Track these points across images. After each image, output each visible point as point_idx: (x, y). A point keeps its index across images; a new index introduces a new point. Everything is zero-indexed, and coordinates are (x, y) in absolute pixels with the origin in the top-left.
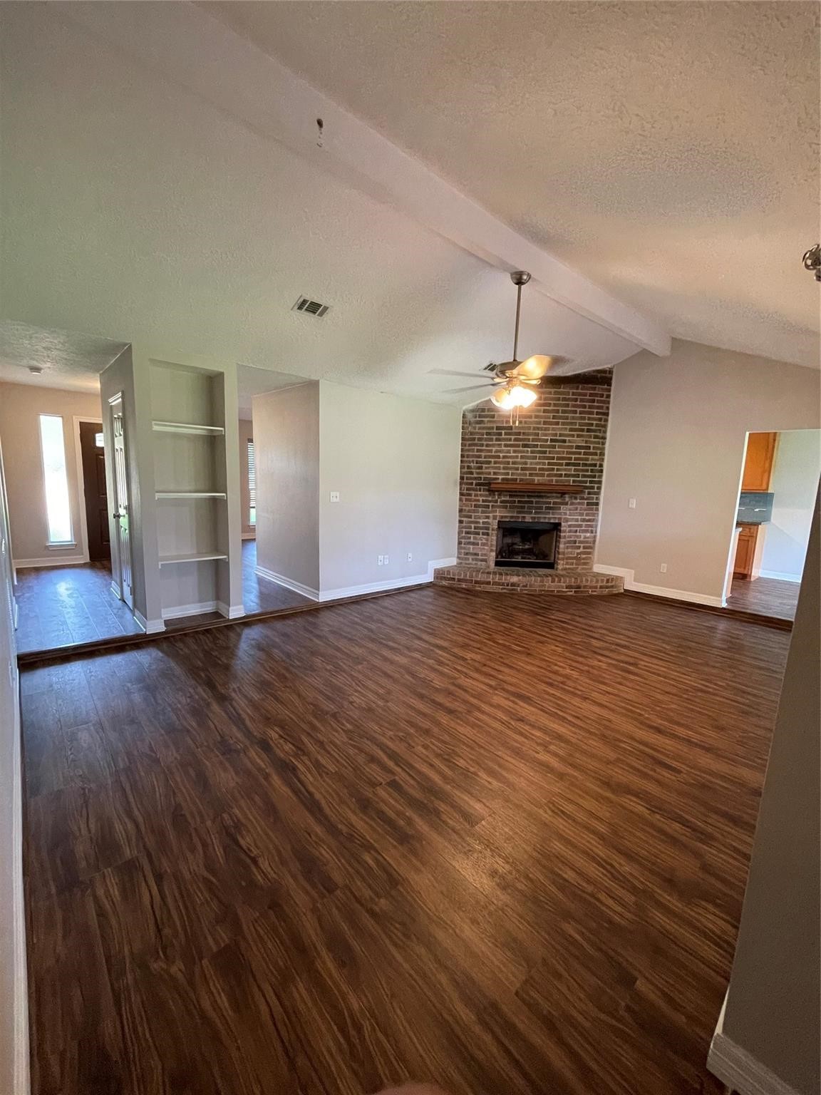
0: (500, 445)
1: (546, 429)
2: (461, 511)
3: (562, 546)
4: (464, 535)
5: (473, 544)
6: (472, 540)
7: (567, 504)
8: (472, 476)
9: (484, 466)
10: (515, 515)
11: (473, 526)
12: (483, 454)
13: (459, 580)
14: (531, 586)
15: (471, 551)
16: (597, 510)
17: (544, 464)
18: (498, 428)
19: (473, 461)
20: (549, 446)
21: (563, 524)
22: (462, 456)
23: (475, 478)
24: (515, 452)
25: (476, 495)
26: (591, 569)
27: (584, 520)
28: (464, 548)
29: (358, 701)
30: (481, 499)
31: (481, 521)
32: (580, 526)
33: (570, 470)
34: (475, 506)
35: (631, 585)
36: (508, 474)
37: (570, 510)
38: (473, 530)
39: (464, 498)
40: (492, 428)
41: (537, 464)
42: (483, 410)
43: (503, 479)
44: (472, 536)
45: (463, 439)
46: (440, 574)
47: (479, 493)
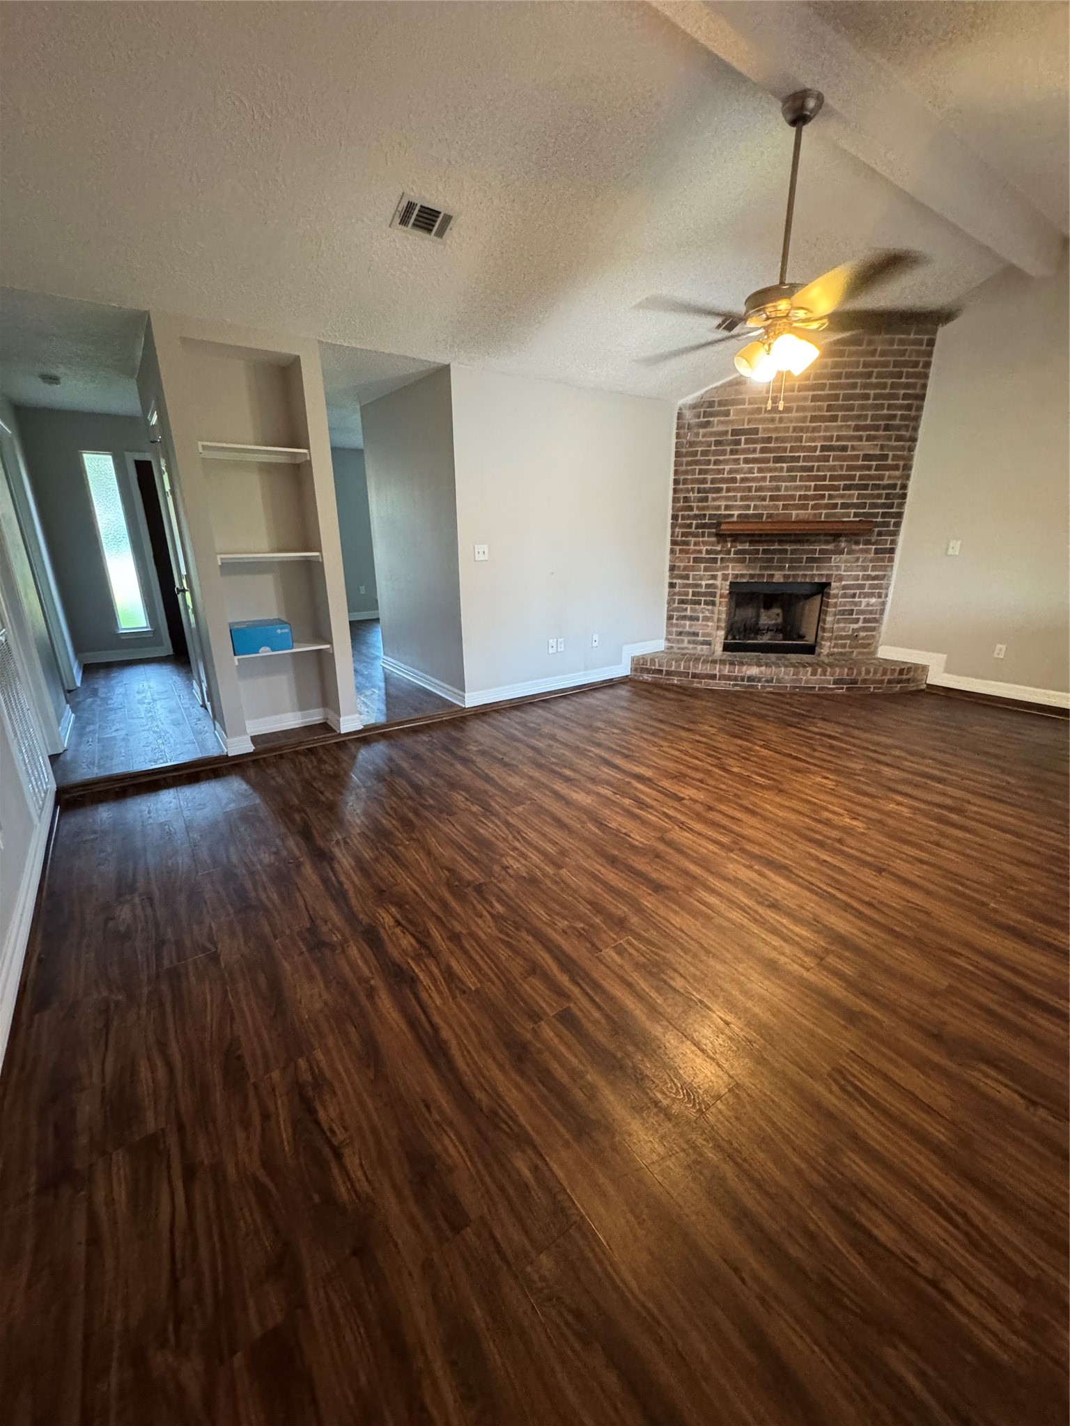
0: (737, 461)
1: (814, 430)
2: (672, 568)
3: (829, 619)
4: (676, 605)
5: (691, 618)
6: (689, 613)
7: (842, 552)
8: (691, 513)
9: (710, 495)
10: (758, 572)
11: (690, 591)
12: (709, 477)
13: (669, 673)
14: (779, 680)
15: (687, 629)
16: (891, 560)
17: (808, 488)
18: (735, 432)
19: (693, 489)
20: (818, 459)
21: (832, 584)
22: (676, 482)
23: (696, 517)
24: (760, 470)
25: (696, 544)
26: (874, 653)
27: (868, 578)
28: (677, 625)
29: (516, 865)
30: (704, 549)
31: (704, 583)
32: (862, 587)
33: (850, 496)
34: (696, 560)
35: (938, 677)
36: (748, 507)
37: (846, 561)
38: (690, 597)
39: (678, 548)
40: (726, 433)
41: (797, 488)
42: (711, 404)
43: (739, 516)
44: (689, 607)
45: (678, 454)
46: (640, 665)
47: (701, 539)
